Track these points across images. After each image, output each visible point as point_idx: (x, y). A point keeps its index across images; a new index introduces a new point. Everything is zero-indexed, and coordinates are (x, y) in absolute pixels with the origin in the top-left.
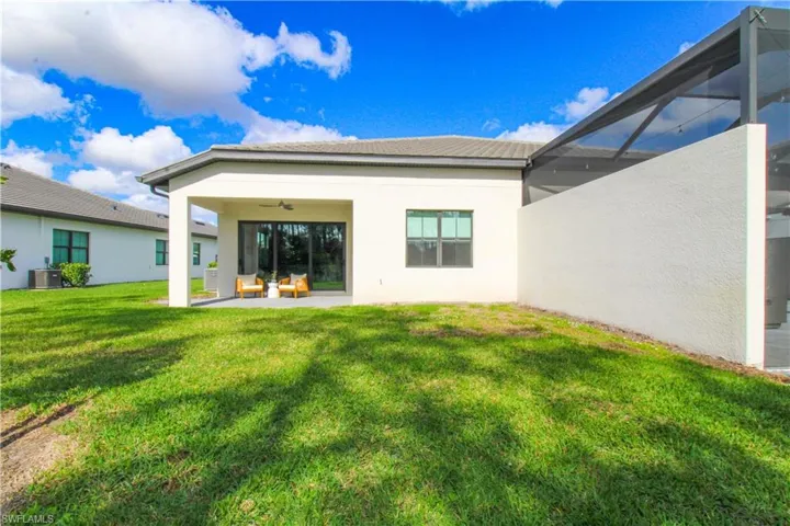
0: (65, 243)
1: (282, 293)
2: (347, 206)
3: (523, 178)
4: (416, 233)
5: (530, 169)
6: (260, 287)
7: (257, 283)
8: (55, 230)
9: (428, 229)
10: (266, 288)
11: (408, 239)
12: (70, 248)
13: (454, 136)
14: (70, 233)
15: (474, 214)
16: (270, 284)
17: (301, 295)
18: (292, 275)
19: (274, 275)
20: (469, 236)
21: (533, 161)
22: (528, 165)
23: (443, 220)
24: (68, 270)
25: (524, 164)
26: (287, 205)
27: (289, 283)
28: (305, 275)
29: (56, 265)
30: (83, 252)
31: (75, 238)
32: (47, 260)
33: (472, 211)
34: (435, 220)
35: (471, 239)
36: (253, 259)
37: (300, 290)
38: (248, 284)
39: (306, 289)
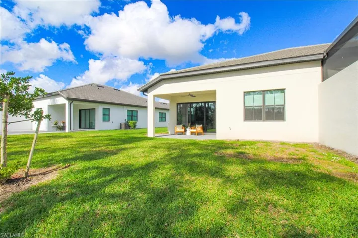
0: (131, 114)
1: (192, 133)
2: (214, 93)
3: (322, 65)
4: (249, 103)
5: (326, 59)
6: (183, 130)
7: (183, 129)
8: (128, 110)
9: (257, 101)
10: (186, 131)
11: (245, 107)
12: (132, 116)
13: (290, 48)
14: (132, 111)
15: (286, 91)
16: (187, 129)
17: (199, 134)
18: (197, 125)
19: (189, 125)
20: (284, 104)
21: (327, 54)
22: (324, 57)
23: (266, 96)
24: (131, 123)
25: (321, 56)
26: (191, 95)
27: (195, 129)
28: (201, 126)
29: (128, 122)
30: (136, 117)
31: (134, 112)
32: (125, 120)
33: (285, 89)
34: (261, 96)
35: (284, 105)
36: (186, 119)
37: (199, 132)
38: (180, 129)
39: (202, 131)
